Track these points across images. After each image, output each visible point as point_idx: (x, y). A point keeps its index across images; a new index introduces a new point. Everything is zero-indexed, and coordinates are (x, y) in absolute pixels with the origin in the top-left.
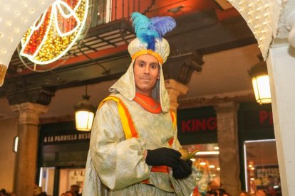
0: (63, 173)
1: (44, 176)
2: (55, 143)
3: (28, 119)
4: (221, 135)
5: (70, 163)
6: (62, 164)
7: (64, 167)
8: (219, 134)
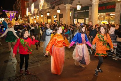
0: (79, 20)
1: (75, 21)
2: (77, 13)
3: (68, 8)
4: (116, 10)
5: (80, 18)
6: (79, 18)
7: (79, 19)
8: (116, 9)
